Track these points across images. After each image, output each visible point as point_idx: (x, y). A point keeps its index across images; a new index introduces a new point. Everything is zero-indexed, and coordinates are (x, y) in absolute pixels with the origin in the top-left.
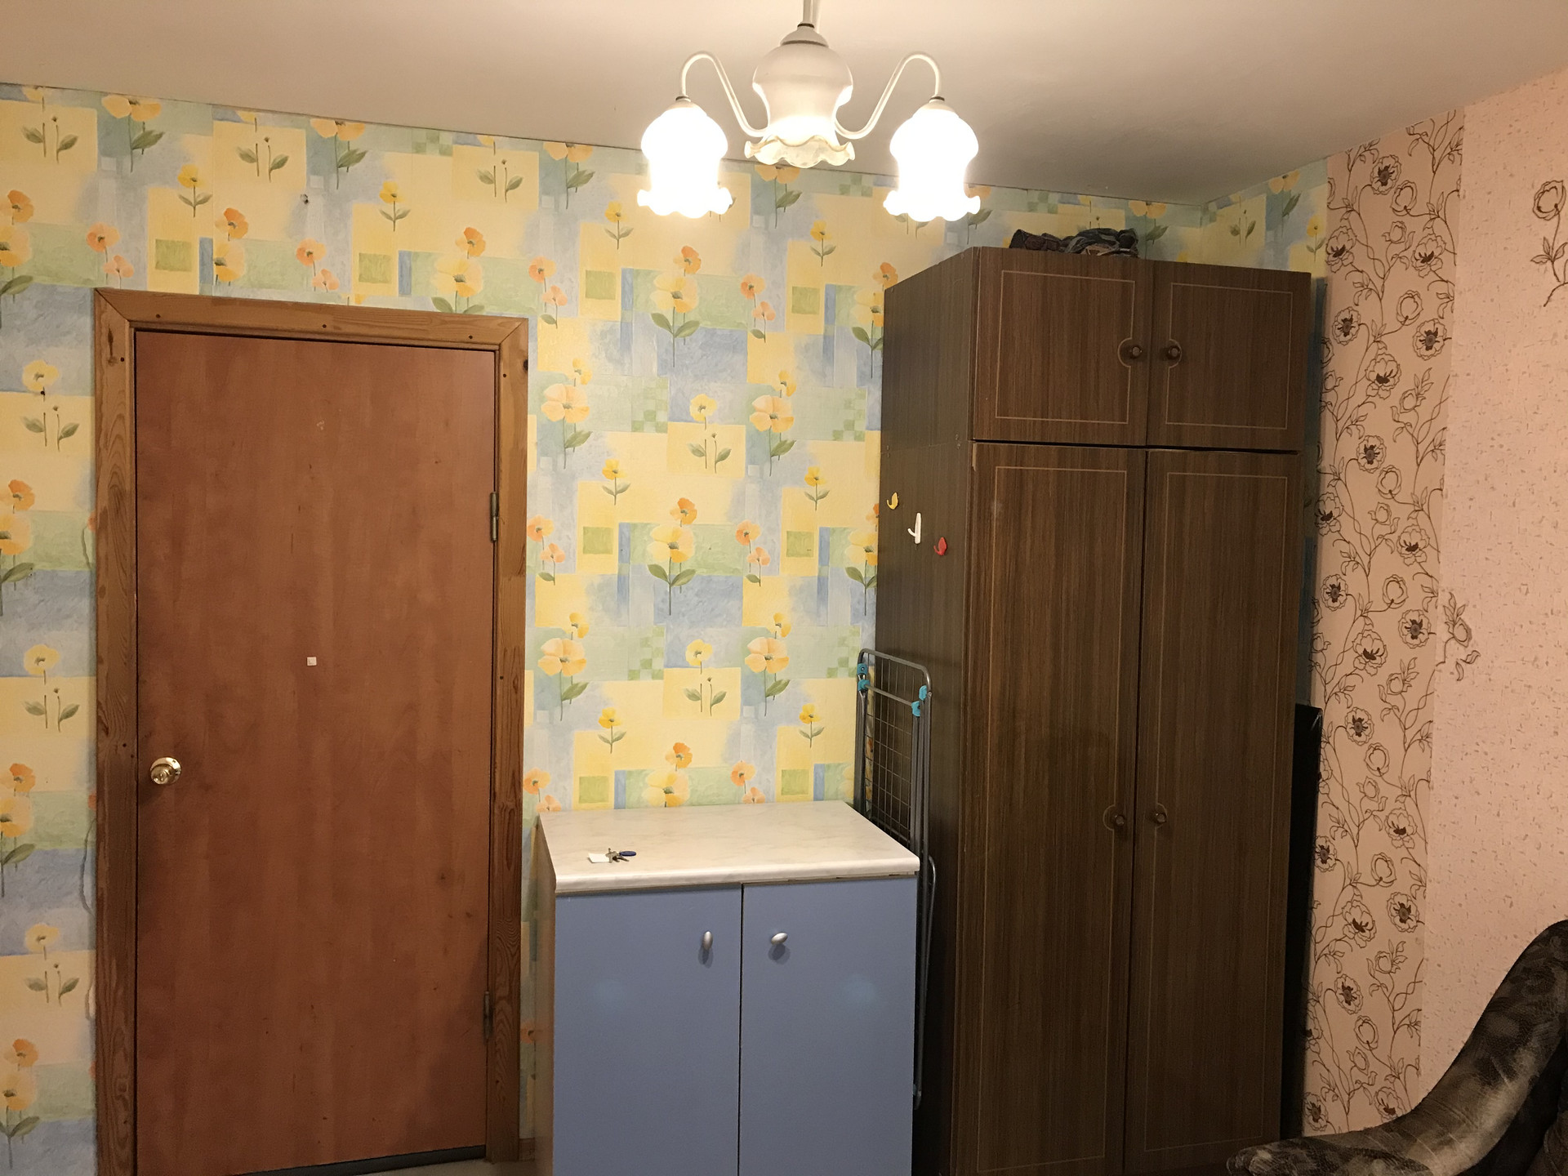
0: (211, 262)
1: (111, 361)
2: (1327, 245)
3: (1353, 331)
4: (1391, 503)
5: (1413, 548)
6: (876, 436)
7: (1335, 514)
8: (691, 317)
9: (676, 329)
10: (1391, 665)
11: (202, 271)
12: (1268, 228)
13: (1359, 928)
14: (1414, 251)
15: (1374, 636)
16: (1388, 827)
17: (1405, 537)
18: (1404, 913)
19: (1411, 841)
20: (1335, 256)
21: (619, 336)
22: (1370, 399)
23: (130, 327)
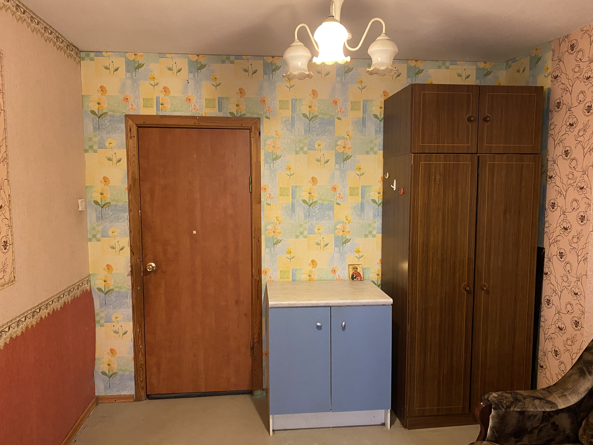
0: (160, 104)
1: (131, 137)
2: (552, 74)
3: (561, 107)
4: (574, 171)
5: (582, 188)
6: (381, 152)
7: (554, 176)
8: (315, 114)
9: (310, 118)
10: (573, 233)
11: (157, 107)
12: (530, 69)
13: (561, 329)
14: (583, 75)
15: (567, 221)
16: (571, 292)
17: (579, 184)
18: (577, 324)
19: (580, 297)
20: (554, 79)
21: (290, 122)
22: (567, 132)
23: (136, 126)
